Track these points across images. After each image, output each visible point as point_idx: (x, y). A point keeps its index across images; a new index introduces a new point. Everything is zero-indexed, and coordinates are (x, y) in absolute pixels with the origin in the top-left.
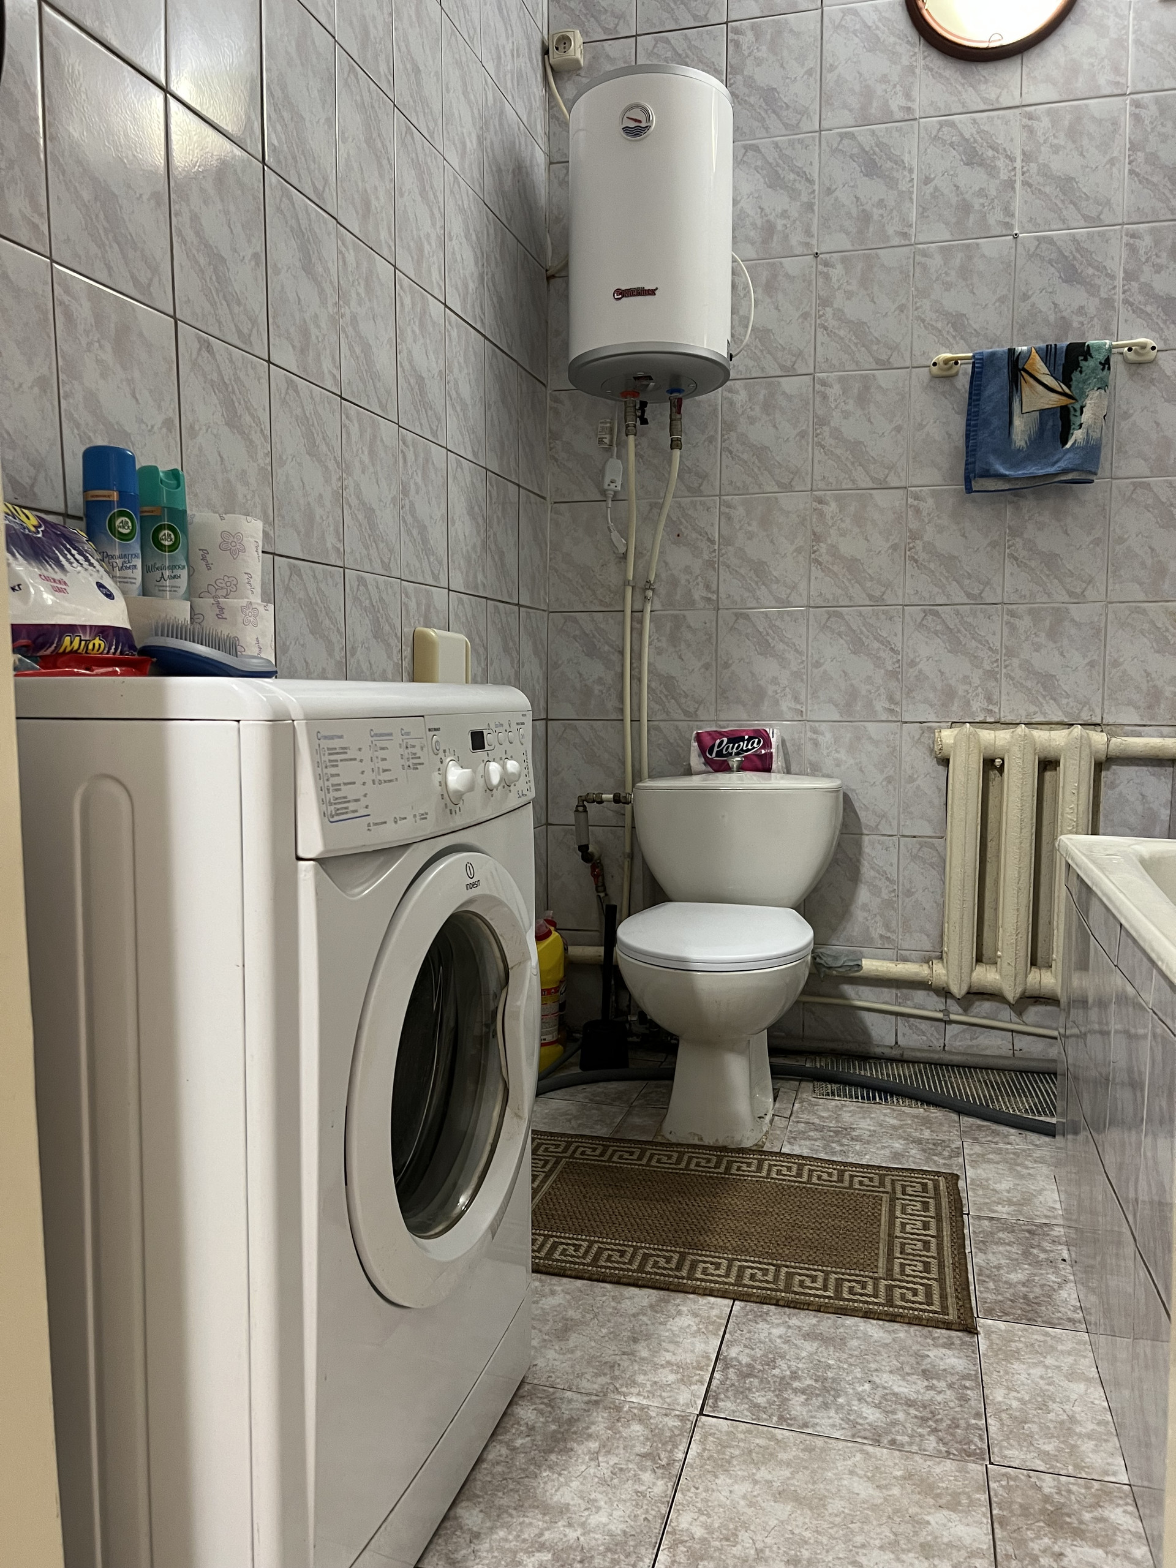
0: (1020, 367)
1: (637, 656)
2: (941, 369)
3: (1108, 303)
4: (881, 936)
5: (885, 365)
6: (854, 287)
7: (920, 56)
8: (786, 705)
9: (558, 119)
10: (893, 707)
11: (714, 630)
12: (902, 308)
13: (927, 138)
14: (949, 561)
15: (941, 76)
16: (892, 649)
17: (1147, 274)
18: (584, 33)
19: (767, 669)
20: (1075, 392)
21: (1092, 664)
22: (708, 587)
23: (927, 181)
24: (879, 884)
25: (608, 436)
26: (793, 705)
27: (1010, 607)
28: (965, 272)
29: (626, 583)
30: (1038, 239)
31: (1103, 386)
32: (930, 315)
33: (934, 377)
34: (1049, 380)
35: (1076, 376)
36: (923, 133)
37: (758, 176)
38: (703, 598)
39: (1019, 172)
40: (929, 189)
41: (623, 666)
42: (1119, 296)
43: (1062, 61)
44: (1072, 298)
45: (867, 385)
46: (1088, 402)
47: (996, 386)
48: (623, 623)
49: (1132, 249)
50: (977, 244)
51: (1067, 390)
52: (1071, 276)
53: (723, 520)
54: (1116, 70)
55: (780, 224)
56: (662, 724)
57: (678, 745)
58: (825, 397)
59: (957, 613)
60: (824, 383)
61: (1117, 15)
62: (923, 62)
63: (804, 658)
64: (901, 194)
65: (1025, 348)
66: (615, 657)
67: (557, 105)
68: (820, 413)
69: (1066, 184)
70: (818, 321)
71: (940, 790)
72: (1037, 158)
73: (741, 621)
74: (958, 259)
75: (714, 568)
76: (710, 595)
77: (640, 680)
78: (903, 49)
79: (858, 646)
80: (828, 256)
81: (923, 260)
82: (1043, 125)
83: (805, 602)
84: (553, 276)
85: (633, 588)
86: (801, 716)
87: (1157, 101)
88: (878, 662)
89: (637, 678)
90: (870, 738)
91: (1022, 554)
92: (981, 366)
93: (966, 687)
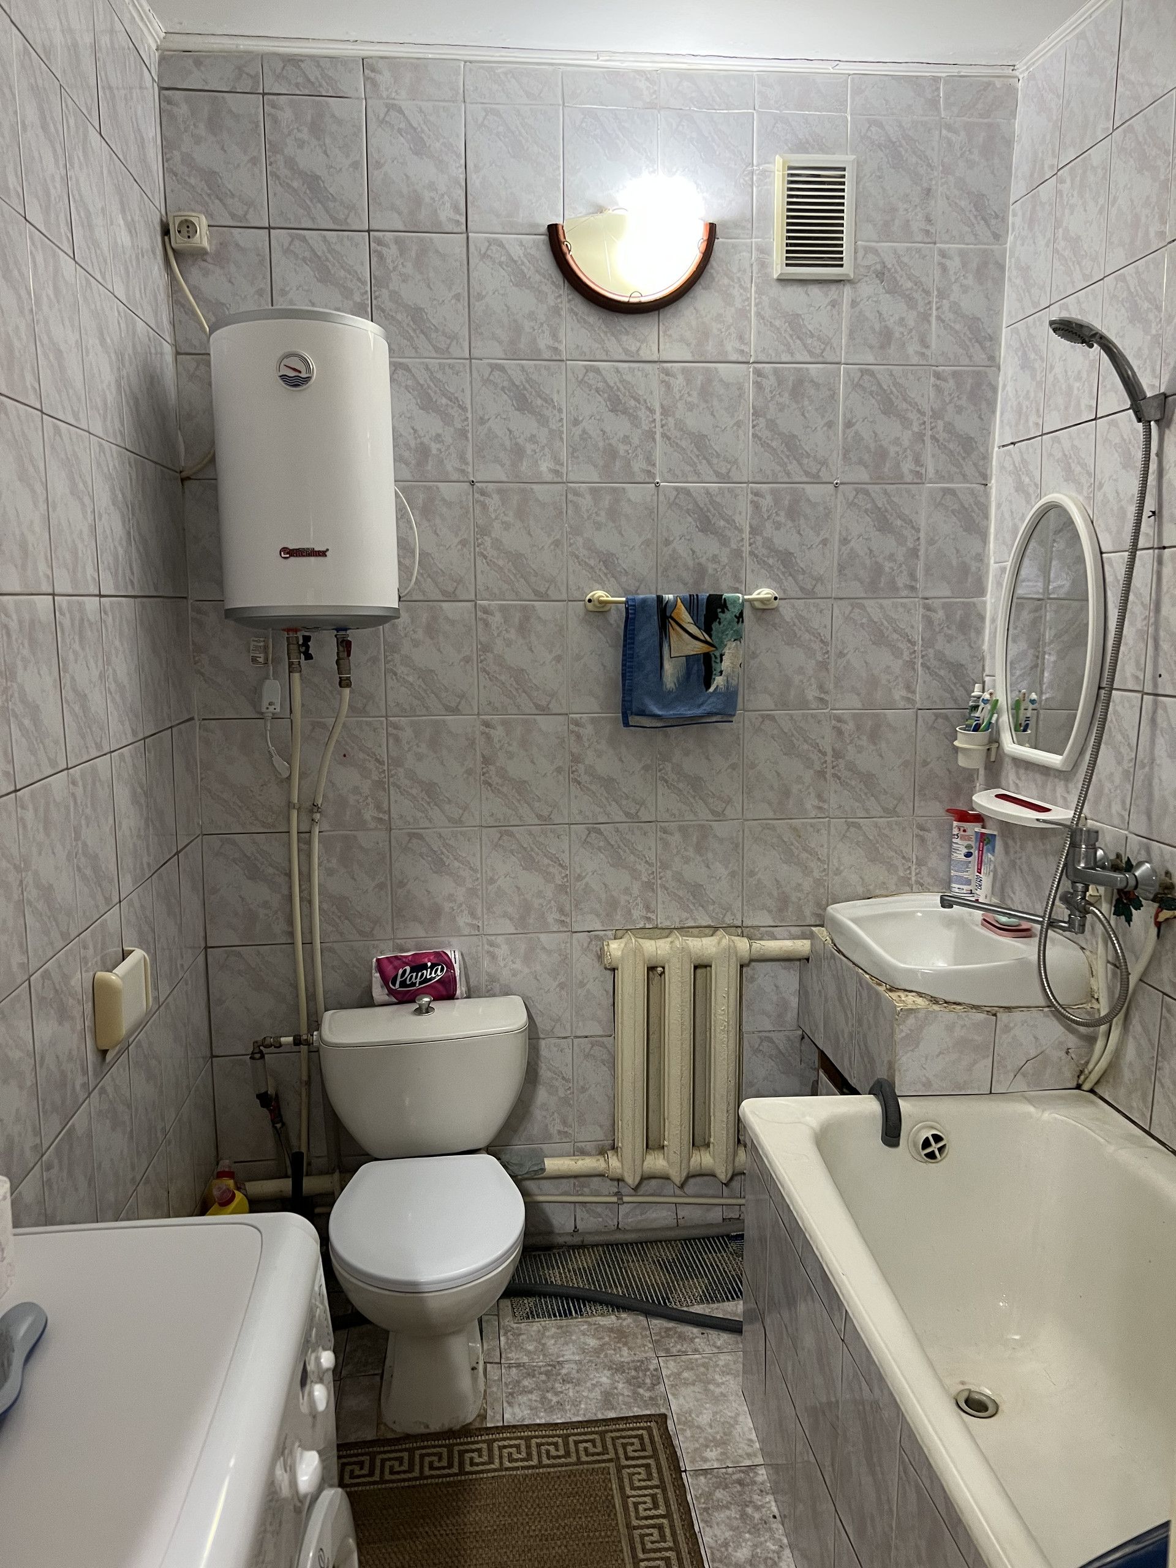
0: (668, 614)
1: (306, 877)
2: (595, 606)
3: (737, 554)
4: (559, 1132)
5: (543, 597)
6: (510, 518)
7: (565, 298)
8: (463, 920)
9: (183, 306)
10: (563, 918)
11: (387, 849)
12: (557, 543)
13: (573, 380)
14: (608, 783)
15: (585, 322)
16: (560, 865)
17: (769, 530)
18: (209, 215)
19: (444, 887)
20: (716, 642)
21: (733, 874)
22: (378, 808)
23: (576, 422)
24: (556, 1084)
25: (262, 655)
26: (469, 920)
27: (663, 824)
28: (613, 513)
29: (290, 805)
30: (676, 489)
31: (738, 637)
32: (583, 552)
33: (588, 611)
34: (693, 629)
35: (715, 626)
36: (570, 375)
37: (409, 396)
38: (373, 818)
39: (658, 424)
40: (577, 431)
41: (291, 888)
42: (746, 549)
43: (694, 323)
44: (708, 546)
45: (527, 614)
46: (726, 651)
47: (648, 631)
48: (289, 845)
49: (756, 506)
50: (624, 489)
51: (708, 639)
52: (706, 526)
53: (391, 741)
54: (741, 338)
55: (434, 447)
56: (335, 946)
57: (354, 966)
58: (487, 624)
59: (617, 831)
60: (486, 611)
61: (741, 286)
62: (568, 305)
63: (479, 876)
64: (551, 431)
65: (671, 596)
66: (281, 880)
67: (181, 289)
68: (483, 639)
69: (700, 441)
70: (477, 549)
71: (607, 992)
72: (674, 413)
73: (414, 841)
74: (607, 501)
75: (384, 789)
76: (381, 815)
77: (310, 902)
78: (547, 288)
79: (529, 863)
80: (484, 485)
81: (575, 499)
82: (679, 382)
83: (477, 823)
84: (188, 478)
85: (299, 810)
86: (477, 931)
87: (776, 372)
88: (548, 877)
89: (307, 901)
90: (544, 948)
91: (672, 776)
92: (633, 612)
93: (627, 898)
